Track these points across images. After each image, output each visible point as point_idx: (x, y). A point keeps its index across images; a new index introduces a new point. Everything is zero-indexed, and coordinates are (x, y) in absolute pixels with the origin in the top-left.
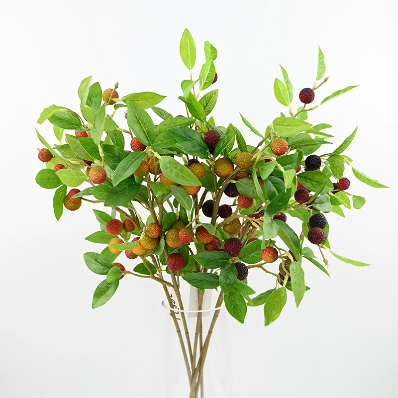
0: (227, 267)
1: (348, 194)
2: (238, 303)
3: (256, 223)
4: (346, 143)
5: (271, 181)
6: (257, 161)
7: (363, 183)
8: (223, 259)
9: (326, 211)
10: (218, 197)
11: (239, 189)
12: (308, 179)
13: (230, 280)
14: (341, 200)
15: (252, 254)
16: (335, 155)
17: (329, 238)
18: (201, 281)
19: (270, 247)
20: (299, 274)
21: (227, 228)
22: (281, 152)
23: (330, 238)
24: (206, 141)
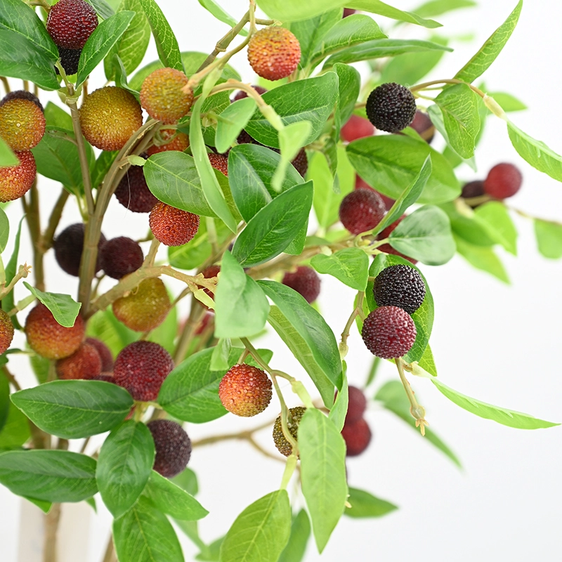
0: (122, 433)
1: (519, 213)
2: (157, 548)
3: (206, 290)
4: (490, 49)
5: (249, 159)
6: (205, 95)
7: (538, 172)
8: (110, 406)
9: (434, 259)
10: (96, 211)
11: (153, 184)
12: (380, 159)
13: (131, 472)
14: (492, 231)
15: (201, 393)
16: (458, 85)
17: (432, 342)
18: (42, 476)
19: (248, 368)
20: (328, 450)
21: (125, 309)
22: (276, 68)
23: (436, 341)
24: (51, 31)
